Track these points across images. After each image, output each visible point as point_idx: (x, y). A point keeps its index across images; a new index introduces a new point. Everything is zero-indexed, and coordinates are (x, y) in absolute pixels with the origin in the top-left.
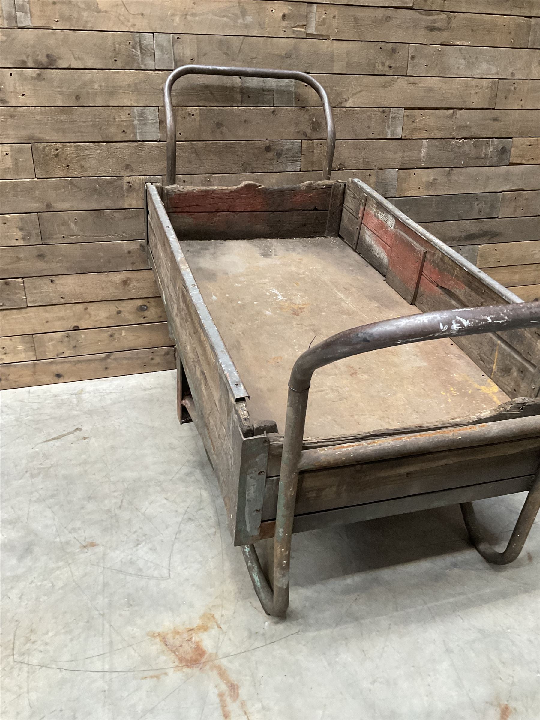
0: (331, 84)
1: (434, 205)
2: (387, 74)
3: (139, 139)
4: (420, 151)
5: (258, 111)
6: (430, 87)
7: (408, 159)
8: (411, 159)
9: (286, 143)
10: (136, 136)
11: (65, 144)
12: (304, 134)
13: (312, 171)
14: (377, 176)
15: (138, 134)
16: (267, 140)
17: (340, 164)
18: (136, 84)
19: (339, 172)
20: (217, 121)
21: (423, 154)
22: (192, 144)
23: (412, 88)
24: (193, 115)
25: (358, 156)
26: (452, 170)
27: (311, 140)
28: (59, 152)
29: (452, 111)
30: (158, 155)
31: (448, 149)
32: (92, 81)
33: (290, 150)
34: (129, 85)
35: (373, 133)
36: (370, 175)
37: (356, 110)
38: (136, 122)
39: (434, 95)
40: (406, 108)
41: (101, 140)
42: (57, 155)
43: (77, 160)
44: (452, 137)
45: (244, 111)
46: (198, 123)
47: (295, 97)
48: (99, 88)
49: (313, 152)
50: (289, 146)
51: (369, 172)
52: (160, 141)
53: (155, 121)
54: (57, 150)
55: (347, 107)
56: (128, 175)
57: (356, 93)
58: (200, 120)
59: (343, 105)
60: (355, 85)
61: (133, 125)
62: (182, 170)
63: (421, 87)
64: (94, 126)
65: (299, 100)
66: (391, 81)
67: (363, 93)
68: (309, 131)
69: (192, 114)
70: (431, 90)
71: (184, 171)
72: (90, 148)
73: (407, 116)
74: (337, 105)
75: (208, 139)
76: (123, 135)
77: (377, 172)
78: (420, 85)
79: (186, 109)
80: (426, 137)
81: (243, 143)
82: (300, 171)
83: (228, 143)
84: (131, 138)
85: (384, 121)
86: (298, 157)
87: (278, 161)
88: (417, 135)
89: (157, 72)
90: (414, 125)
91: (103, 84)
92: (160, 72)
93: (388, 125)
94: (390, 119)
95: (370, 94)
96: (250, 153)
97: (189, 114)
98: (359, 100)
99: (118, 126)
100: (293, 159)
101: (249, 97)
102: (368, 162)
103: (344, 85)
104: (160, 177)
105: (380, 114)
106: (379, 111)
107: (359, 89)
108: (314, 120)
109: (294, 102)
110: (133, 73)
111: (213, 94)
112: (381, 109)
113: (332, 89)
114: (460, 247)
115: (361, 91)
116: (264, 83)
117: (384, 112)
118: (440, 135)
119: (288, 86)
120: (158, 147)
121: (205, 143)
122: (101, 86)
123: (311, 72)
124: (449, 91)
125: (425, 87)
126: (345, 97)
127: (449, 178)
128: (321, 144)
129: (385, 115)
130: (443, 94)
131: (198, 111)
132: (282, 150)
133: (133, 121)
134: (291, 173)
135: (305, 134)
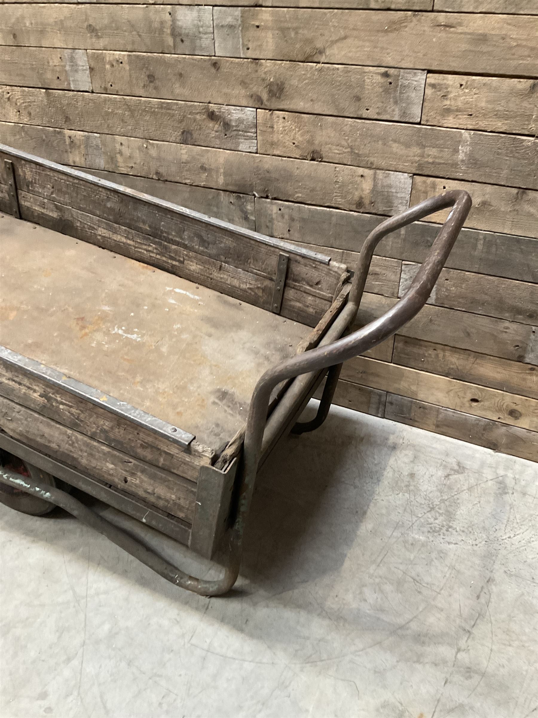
0: (295, 25)
1: (480, 247)
2: (393, 7)
3: (73, 89)
4: (456, 151)
5: (195, 61)
6: (481, 34)
7: (431, 160)
8: (437, 160)
9: (234, 110)
10: (69, 84)
11: (14, 88)
12: (258, 101)
13: (273, 155)
14: (375, 178)
15: (71, 83)
16: (209, 103)
17: (313, 152)
18: (61, 21)
19: (313, 165)
20: (148, 73)
21: (461, 156)
22: (125, 99)
23: (443, 35)
24: (121, 63)
25: (344, 143)
26: (523, 193)
27: (270, 110)
28: (10, 96)
29: (532, 81)
30: (93, 109)
31: (517, 155)
32: (23, 17)
33: (240, 121)
34: (55, 22)
35: (367, 110)
36: (362, 176)
37: (338, 69)
38: (68, 68)
39: (490, 49)
40: (429, 71)
41: (40, 86)
42: (9, 99)
43: (25, 106)
44: (527, 133)
45: (176, 60)
46: (127, 74)
47: (243, 44)
48: (30, 26)
49: (272, 127)
50: (240, 116)
51: (361, 171)
52: (93, 92)
53: (84, 68)
54: (9, 93)
55: (322, 63)
56: (69, 128)
57: (337, 41)
58: (130, 70)
59: (316, 60)
60: (334, 26)
61: (66, 71)
62: (118, 130)
63: (461, 33)
64: (33, 69)
65: (248, 49)
66: (401, 21)
67: (349, 41)
68: (265, 96)
69: (120, 61)
70: (483, 39)
71: (120, 131)
72: (33, 95)
73: (433, 86)
74: (307, 58)
75: (141, 95)
76: (57, 82)
77: (375, 174)
78: (460, 29)
79: (114, 54)
80: (470, 127)
81: (182, 104)
82: (257, 153)
83: (164, 103)
84: (65, 86)
85: (386, 91)
86: (252, 132)
87: (226, 135)
88: (450, 121)
89: (80, 6)
90: (447, 102)
91: (33, 22)
92: (83, 6)
93: (395, 98)
94: (398, 89)
95: (361, 43)
96: (190, 118)
97: (118, 61)
98: (343, 53)
99: (53, 70)
100: (245, 134)
101: (182, 41)
102: (358, 155)
103: (316, 26)
104: (98, 135)
105: (379, 77)
106: (378, 73)
107: (342, 33)
108: (272, 80)
109: (242, 52)
110: (57, 7)
111: (140, 36)
112: (383, 70)
113: (297, 33)
114: (534, 328)
115: (345, 38)
116: (200, 21)
117: (386, 75)
118: (500, 125)
119: (232, 26)
120: (92, 100)
121: (139, 100)
122: (32, 24)
123: (264, 5)
124: (524, 43)
125: (469, 34)
126: (319, 45)
127: (517, 207)
128: (284, 118)
129: (390, 80)
130: (511, 48)
131: (126, 58)
132: (231, 120)
133: (65, 66)
134: (244, 153)
135: (259, 99)
